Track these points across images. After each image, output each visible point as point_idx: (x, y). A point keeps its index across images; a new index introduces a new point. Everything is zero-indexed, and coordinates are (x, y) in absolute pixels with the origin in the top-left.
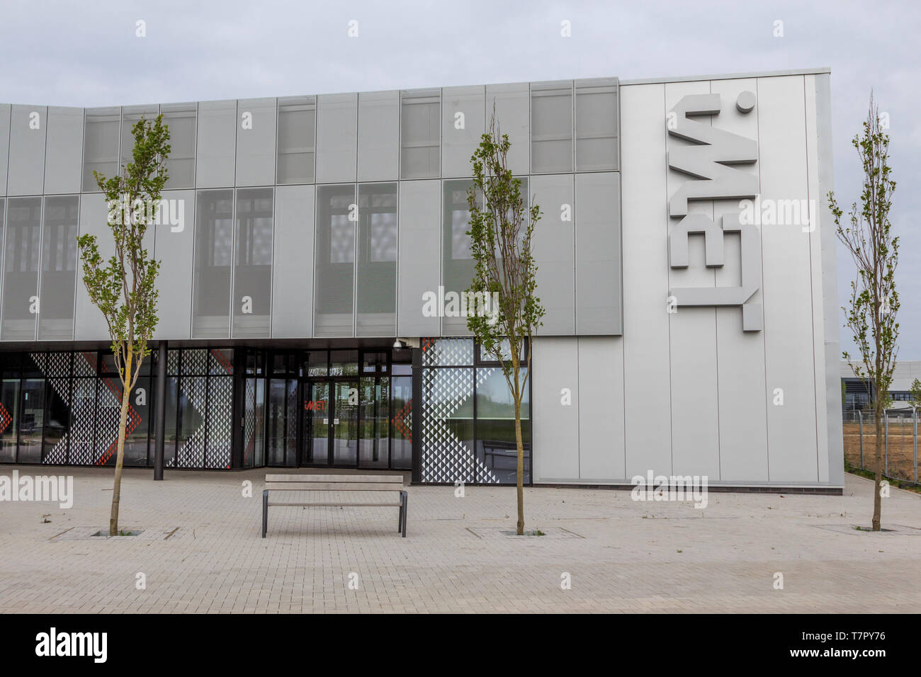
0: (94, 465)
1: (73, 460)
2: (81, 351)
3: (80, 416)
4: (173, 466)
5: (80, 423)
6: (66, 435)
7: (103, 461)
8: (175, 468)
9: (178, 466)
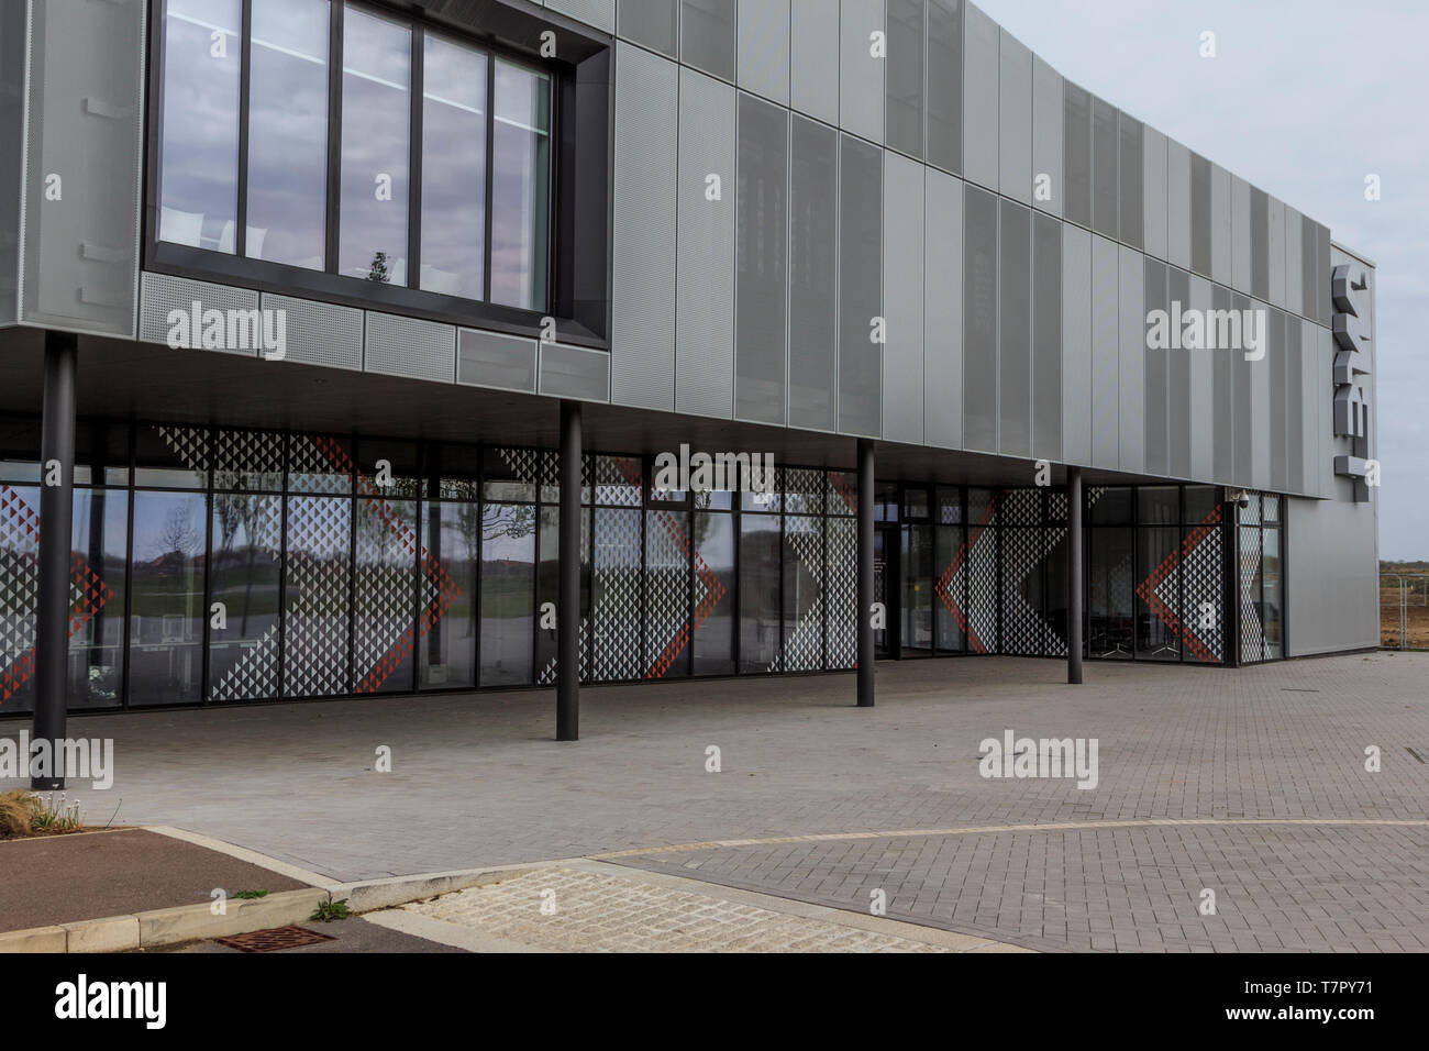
0: (643, 680)
1: (601, 673)
2: (610, 454)
3: (612, 585)
4: (777, 670)
5: (612, 597)
6: (586, 623)
7: (660, 670)
8: (782, 672)
9: (786, 669)
